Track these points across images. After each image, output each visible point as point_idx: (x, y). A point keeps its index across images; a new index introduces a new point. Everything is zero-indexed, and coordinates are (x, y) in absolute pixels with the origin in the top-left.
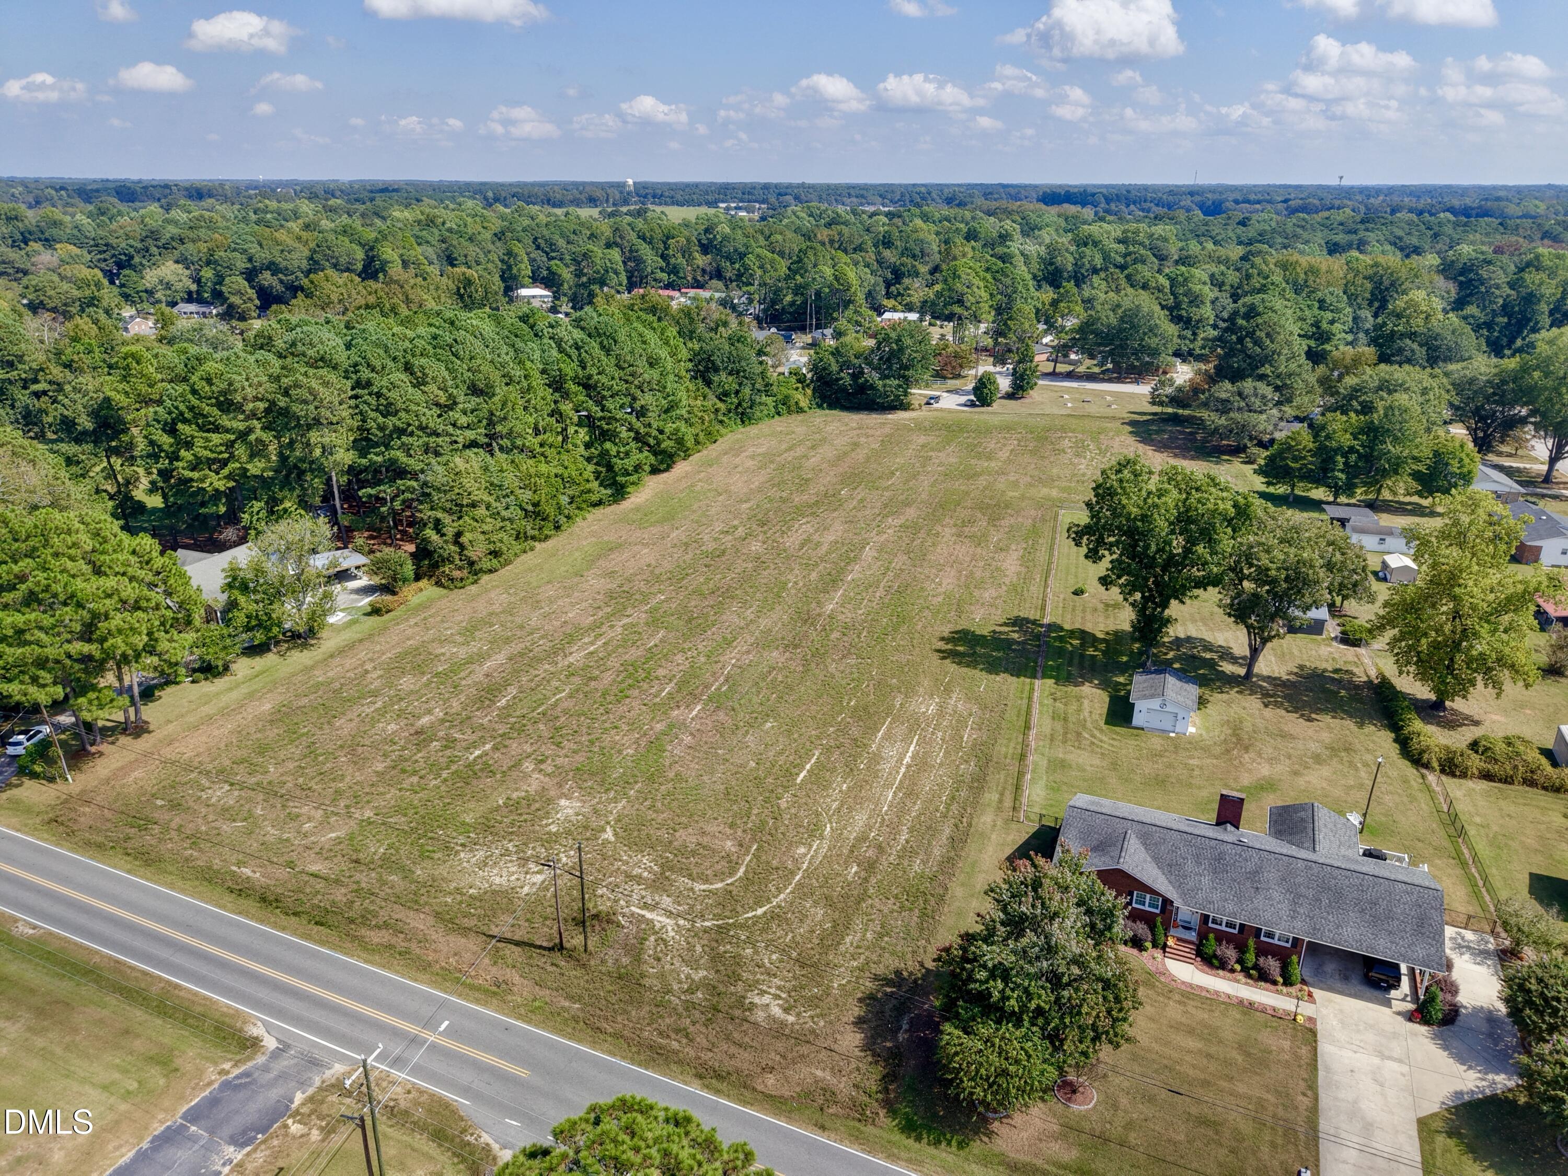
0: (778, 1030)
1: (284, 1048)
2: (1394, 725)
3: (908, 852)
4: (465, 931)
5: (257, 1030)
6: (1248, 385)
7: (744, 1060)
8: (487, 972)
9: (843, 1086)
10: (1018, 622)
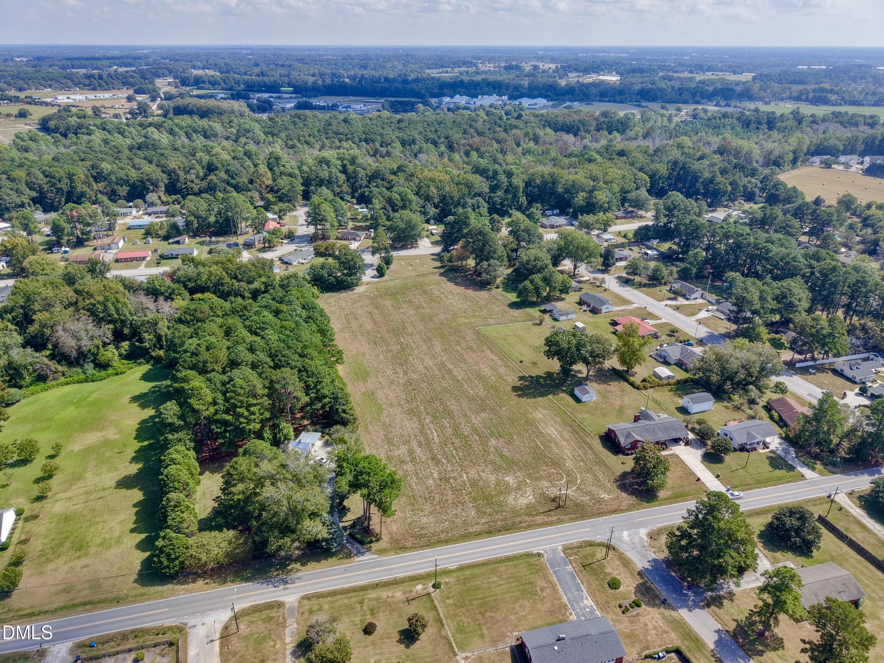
0: (613, 499)
1: (546, 551)
2: (627, 381)
3: (585, 454)
4: (536, 515)
5: (536, 552)
6: (492, 261)
7: (614, 507)
8: (555, 518)
9: (631, 502)
10: (522, 378)
